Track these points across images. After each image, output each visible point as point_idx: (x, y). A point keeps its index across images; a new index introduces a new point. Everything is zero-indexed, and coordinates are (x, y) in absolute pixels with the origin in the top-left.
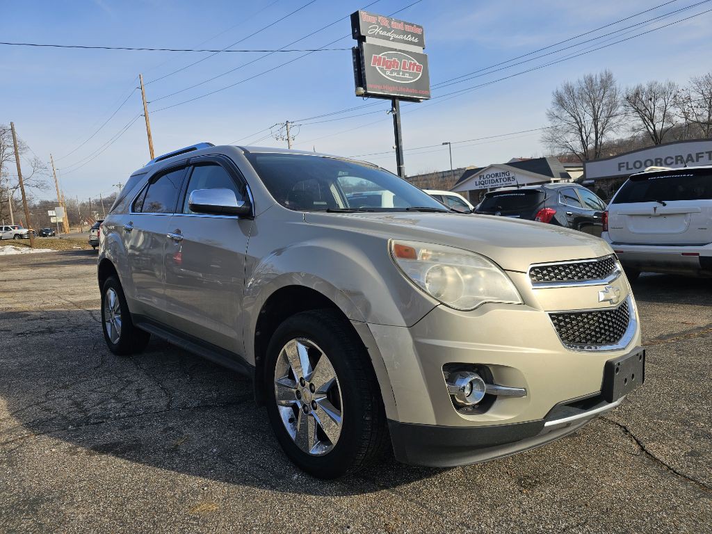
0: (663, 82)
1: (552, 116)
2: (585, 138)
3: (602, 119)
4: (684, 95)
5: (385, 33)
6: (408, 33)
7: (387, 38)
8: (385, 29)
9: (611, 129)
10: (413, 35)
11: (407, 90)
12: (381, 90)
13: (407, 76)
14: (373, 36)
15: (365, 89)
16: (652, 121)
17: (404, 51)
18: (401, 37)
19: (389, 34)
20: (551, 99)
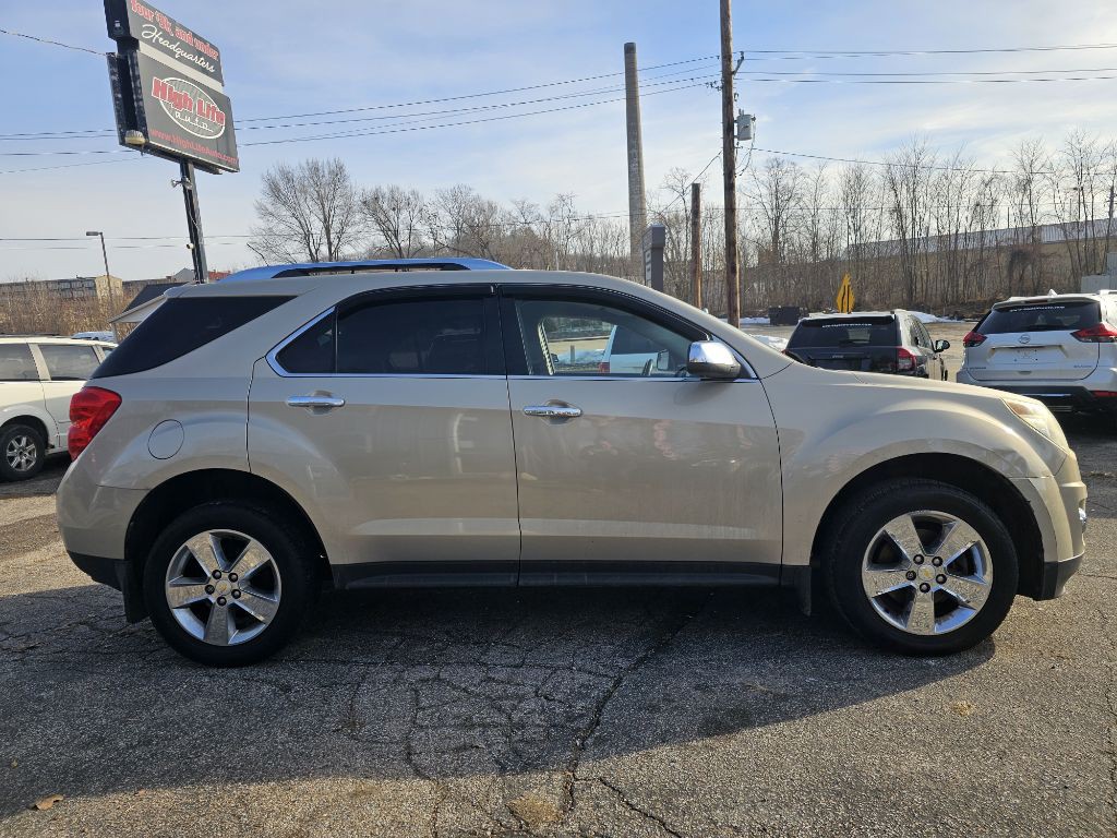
0: (405, 189)
1: (265, 213)
2: (313, 251)
3: (336, 226)
4: (431, 210)
5: (165, 43)
6: (200, 54)
7: (171, 54)
8: (165, 36)
9: (349, 242)
10: (208, 59)
11: (208, 151)
12: (171, 144)
13: (205, 127)
14: (149, 42)
15: (146, 135)
16: (397, 238)
17: (199, 84)
18: (189, 57)
19: (173, 47)
20: (263, 186)
